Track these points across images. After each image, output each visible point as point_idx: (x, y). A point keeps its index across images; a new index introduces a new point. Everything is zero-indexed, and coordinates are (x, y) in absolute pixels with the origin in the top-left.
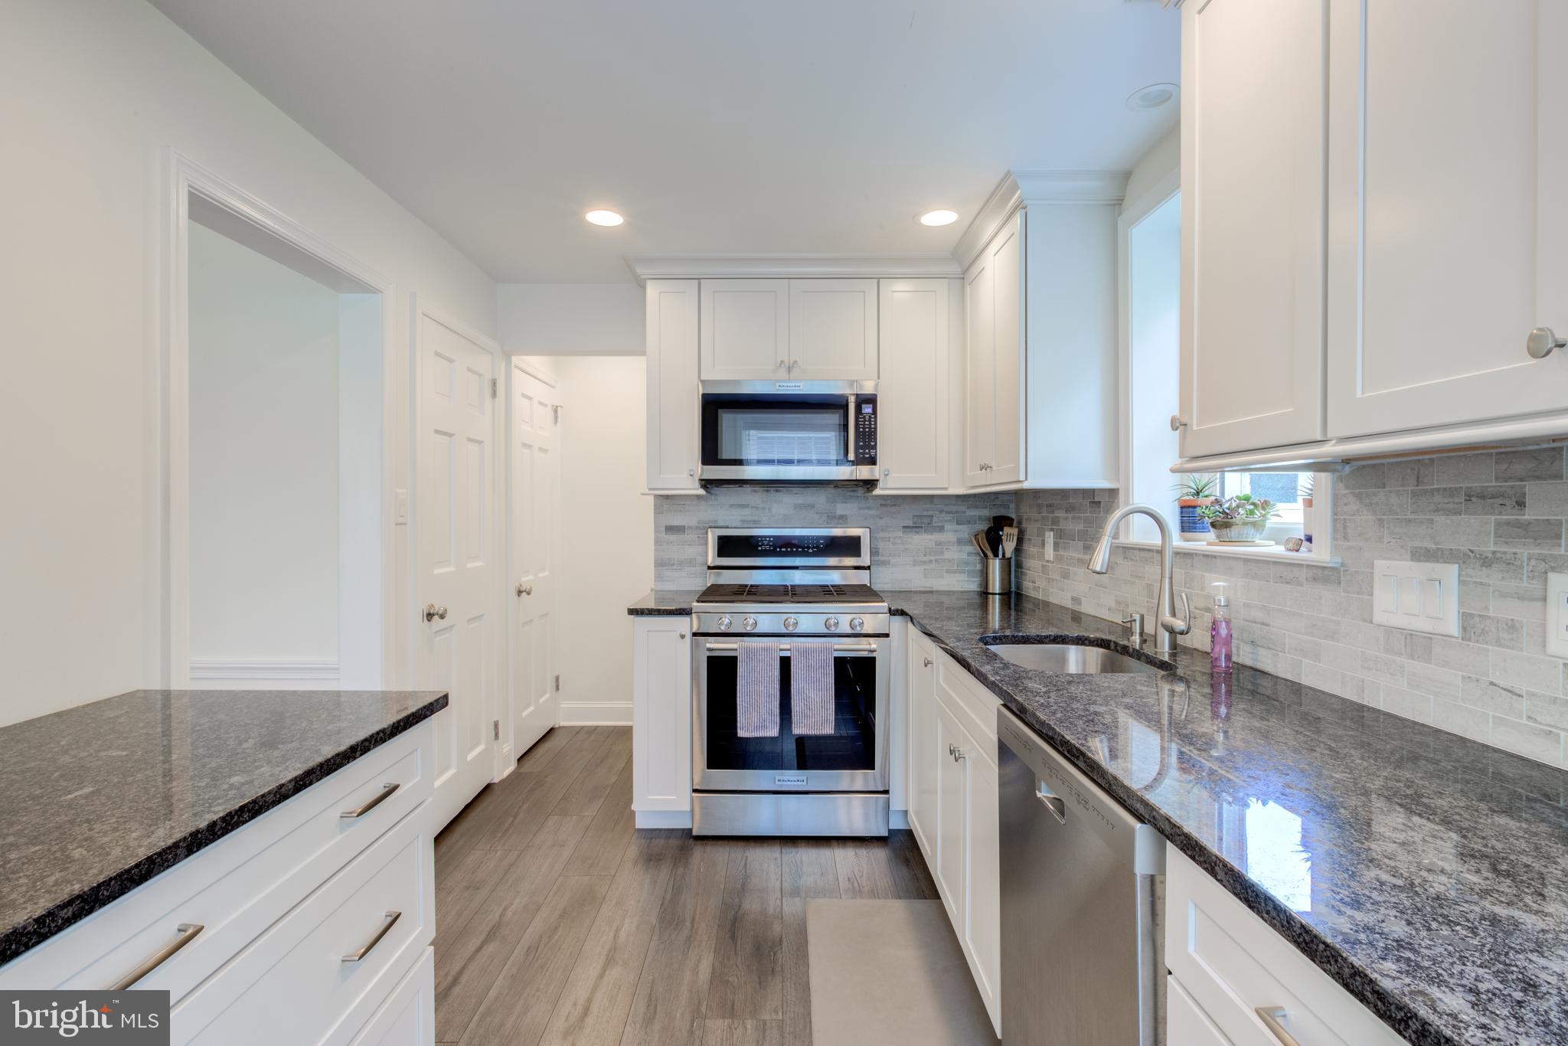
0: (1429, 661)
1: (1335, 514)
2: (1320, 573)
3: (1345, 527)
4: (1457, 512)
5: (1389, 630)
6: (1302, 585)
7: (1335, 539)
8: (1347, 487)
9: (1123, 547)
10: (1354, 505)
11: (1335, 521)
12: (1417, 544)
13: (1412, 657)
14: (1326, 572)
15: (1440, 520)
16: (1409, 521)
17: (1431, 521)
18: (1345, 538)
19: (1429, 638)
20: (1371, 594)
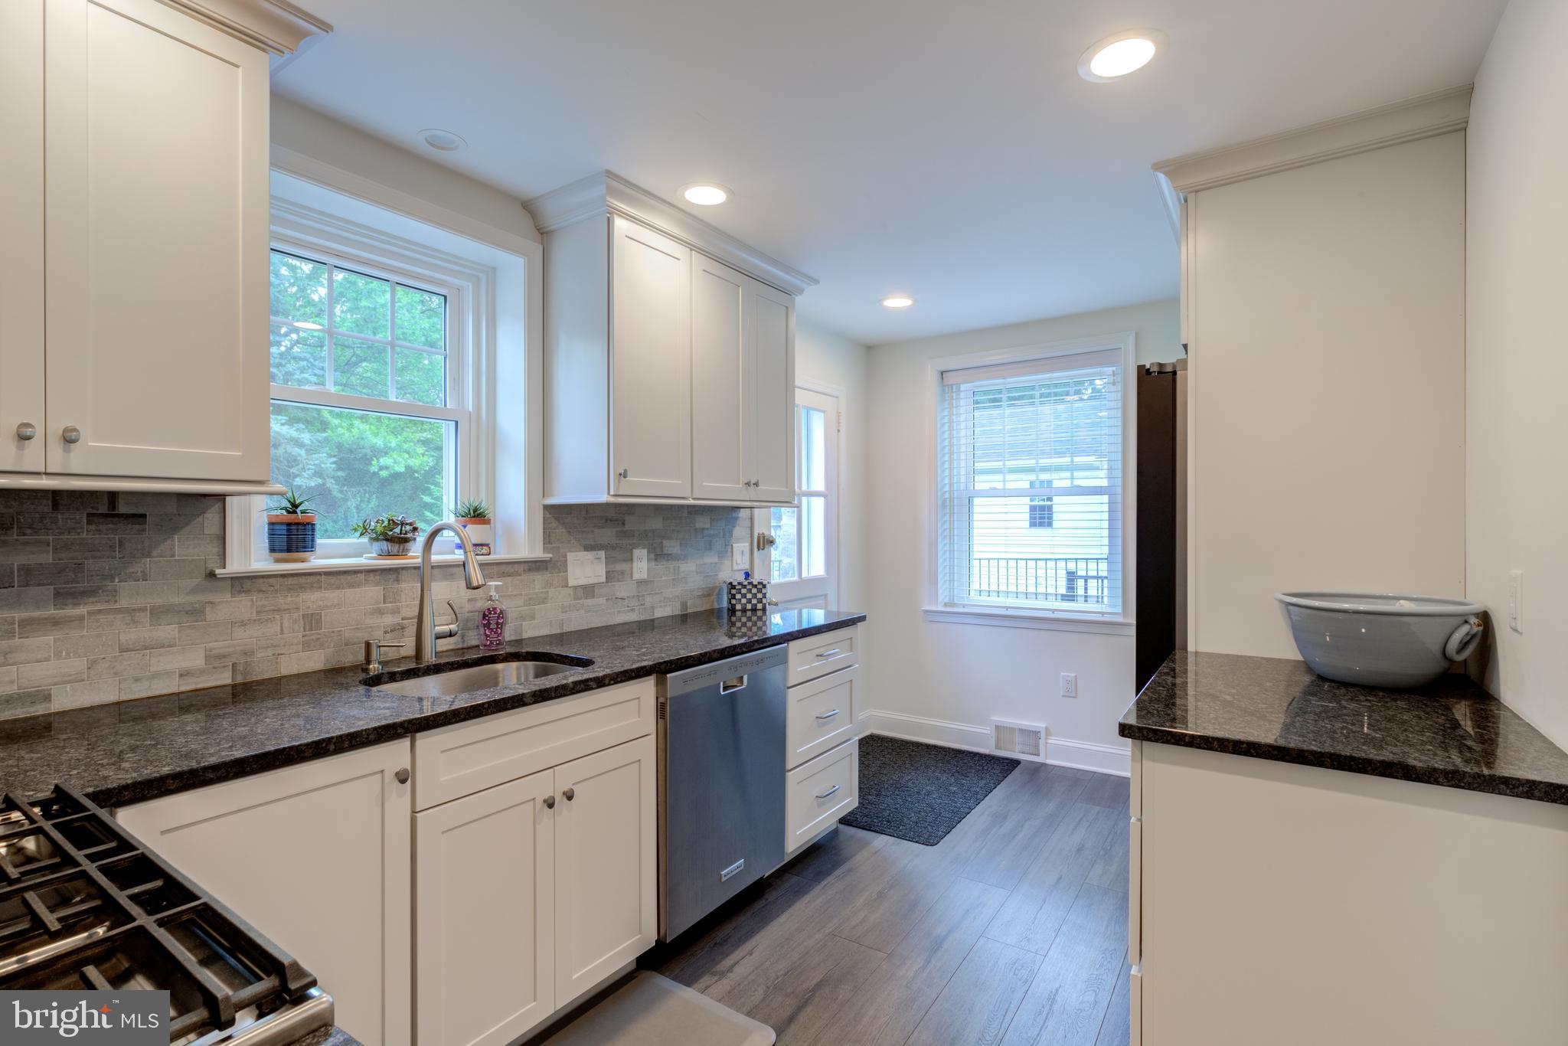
0: (593, 597)
1: (544, 529)
2: (533, 565)
3: (549, 536)
4: (603, 528)
5: (575, 588)
6: (520, 575)
7: (544, 544)
8: (550, 514)
9: (232, 578)
10: (554, 524)
11: (544, 532)
12: (587, 543)
13: (586, 598)
14: (538, 564)
15: (597, 531)
16: (583, 532)
17: (593, 531)
18: (550, 543)
19: (593, 586)
20: (566, 571)
